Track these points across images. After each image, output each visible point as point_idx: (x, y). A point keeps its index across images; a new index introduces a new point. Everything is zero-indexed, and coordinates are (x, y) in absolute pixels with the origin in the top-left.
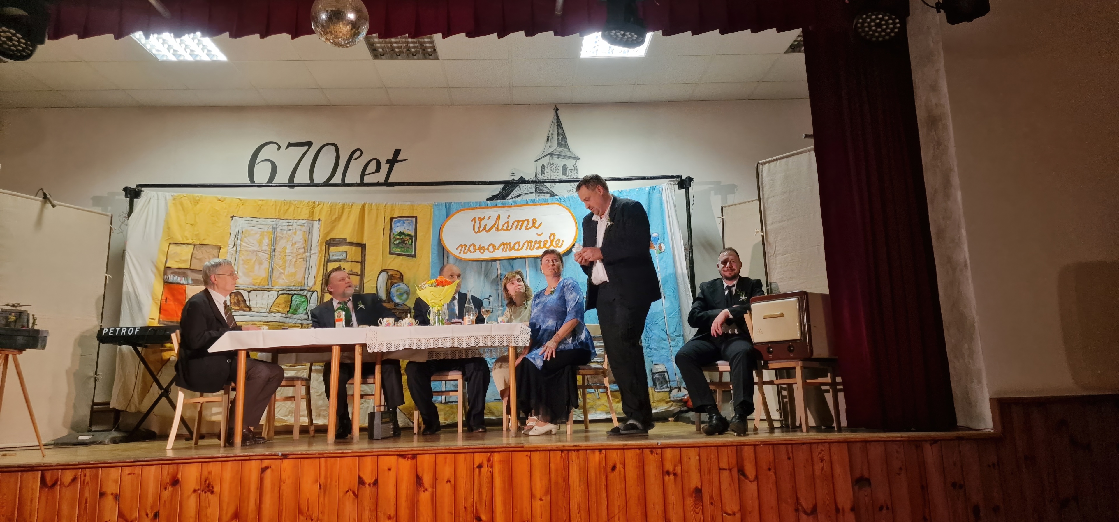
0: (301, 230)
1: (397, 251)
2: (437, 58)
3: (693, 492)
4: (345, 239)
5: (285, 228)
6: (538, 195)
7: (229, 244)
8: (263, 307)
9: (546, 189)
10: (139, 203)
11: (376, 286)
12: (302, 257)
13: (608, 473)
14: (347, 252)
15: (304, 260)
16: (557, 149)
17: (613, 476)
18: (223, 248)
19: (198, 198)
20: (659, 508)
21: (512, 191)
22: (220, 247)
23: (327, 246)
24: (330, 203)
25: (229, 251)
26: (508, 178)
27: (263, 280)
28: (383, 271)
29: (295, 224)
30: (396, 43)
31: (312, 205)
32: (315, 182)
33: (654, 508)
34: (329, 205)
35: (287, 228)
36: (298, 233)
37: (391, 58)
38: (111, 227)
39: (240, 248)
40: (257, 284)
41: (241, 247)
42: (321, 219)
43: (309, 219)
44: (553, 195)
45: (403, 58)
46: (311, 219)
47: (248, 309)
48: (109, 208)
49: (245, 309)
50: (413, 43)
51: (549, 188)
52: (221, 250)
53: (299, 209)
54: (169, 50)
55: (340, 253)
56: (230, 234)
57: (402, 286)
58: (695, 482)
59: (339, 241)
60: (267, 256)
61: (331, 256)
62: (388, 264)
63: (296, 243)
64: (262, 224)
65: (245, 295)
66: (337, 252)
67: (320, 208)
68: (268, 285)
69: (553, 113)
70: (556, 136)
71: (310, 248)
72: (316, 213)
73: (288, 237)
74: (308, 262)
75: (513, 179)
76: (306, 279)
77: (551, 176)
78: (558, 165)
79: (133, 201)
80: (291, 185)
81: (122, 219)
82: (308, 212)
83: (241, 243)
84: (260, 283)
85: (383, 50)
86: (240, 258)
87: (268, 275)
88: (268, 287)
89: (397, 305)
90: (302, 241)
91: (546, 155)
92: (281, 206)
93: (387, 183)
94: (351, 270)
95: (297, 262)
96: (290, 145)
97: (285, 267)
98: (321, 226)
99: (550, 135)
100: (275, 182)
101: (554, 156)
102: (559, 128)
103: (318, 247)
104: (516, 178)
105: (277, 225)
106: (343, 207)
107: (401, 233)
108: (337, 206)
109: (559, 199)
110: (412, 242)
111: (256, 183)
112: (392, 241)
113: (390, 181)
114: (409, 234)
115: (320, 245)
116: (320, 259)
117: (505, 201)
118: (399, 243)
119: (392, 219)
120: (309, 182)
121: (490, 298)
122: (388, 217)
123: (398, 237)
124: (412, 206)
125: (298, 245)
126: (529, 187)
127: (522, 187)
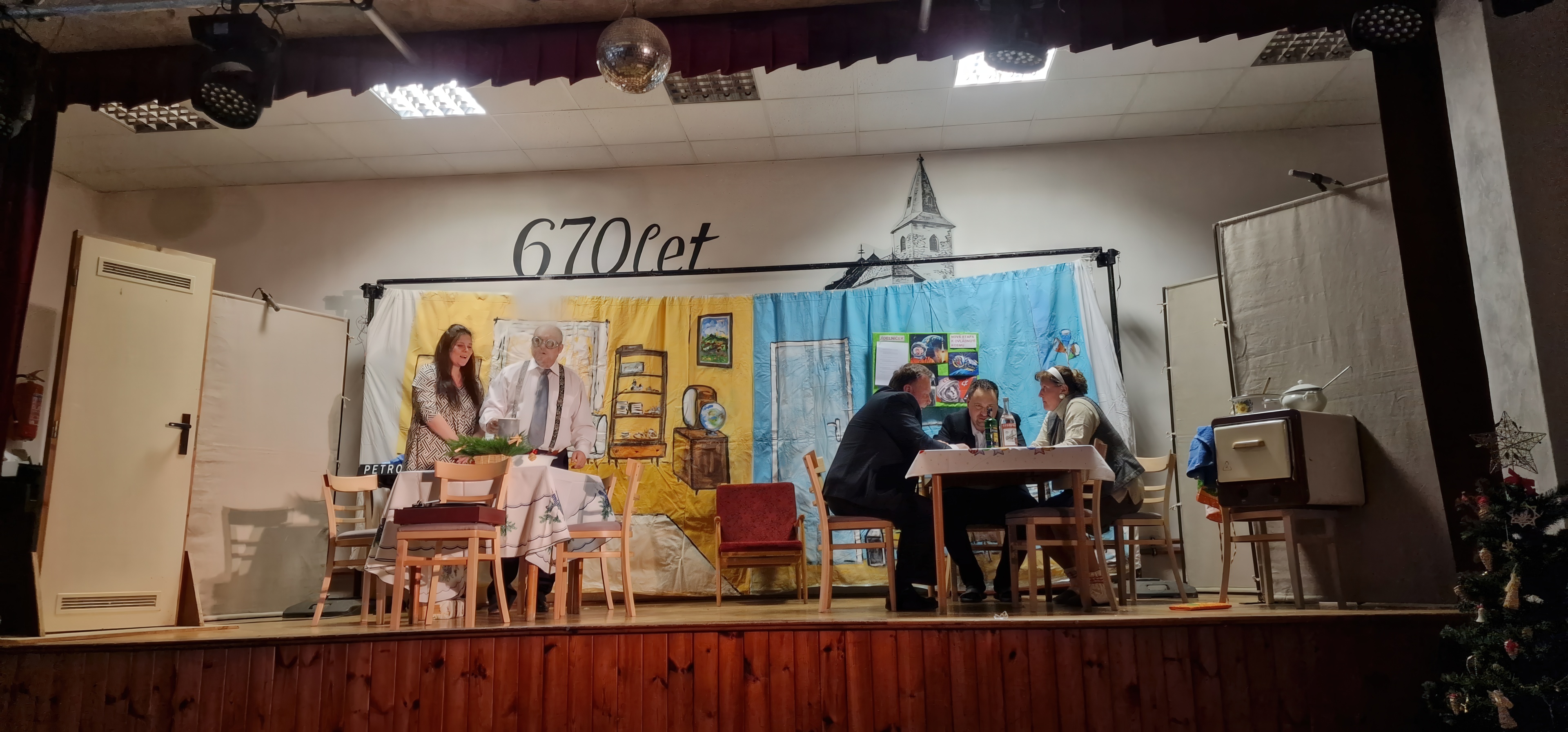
0: (584, 335)
1: (708, 361)
2: (757, 98)
3: (1126, 691)
4: (641, 346)
6: (896, 279)
7: (493, 355)
9: (907, 270)
10: (381, 305)
11: (682, 406)
13: (1005, 663)
14: (643, 363)
15: (588, 375)
16: (923, 215)
17: (1012, 668)
19: (452, 296)
21: (860, 275)
23: (618, 355)
24: (620, 299)
25: (493, 364)
26: (853, 258)
28: (690, 387)
29: (576, 328)
30: (702, 80)
31: (597, 302)
32: (600, 272)
33: (1071, 716)
34: (618, 301)
36: (580, 339)
37: (697, 101)
38: (348, 336)
42: (609, 320)
43: (593, 320)
44: (918, 279)
45: (712, 101)
46: (596, 320)
48: (346, 311)
50: (725, 79)
51: (912, 269)
53: (581, 307)
54: (414, 105)
55: (635, 364)
56: (494, 342)
57: (716, 406)
58: (1128, 675)
59: (633, 348)
61: (623, 369)
62: (696, 379)
63: (577, 352)
66: (631, 362)
67: (607, 306)
69: (916, 164)
70: (921, 196)
71: (596, 359)
72: (603, 312)
74: (593, 378)
75: (862, 259)
77: (914, 252)
78: (924, 237)
79: (374, 301)
80: (569, 275)
81: (361, 326)
82: (592, 311)
83: (508, 354)
85: (686, 91)
89: (709, 432)
90: (586, 350)
91: (907, 224)
92: (559, 303)
93: (691, 271)
94: (650, 387)
96: (567, 222)
98: (610, 329)
99: (912, 195)
100: (550, 271)
101: (918, 224)
102: (925, 185)
103: (607, 358)
104: (866, 257)
106: (638, 304)
107: (712, 337)
108: (630, 302)
109: (929, 286)
110: (727, 348)
111: (524, 275)
112: (700, 348)
113: (696, 268)
114: (723, 337)
115: (609, 355)
116: (609, 374)
117: (851, 290)
118: (710, 349)
119: (700, 318)
120: (592, 271)
121: (837, 422)
122: (694, 315)
123: (709, 342)
124: (726, 300)
125: (581, 355)
126: (883, 269)
127: (874, 270)
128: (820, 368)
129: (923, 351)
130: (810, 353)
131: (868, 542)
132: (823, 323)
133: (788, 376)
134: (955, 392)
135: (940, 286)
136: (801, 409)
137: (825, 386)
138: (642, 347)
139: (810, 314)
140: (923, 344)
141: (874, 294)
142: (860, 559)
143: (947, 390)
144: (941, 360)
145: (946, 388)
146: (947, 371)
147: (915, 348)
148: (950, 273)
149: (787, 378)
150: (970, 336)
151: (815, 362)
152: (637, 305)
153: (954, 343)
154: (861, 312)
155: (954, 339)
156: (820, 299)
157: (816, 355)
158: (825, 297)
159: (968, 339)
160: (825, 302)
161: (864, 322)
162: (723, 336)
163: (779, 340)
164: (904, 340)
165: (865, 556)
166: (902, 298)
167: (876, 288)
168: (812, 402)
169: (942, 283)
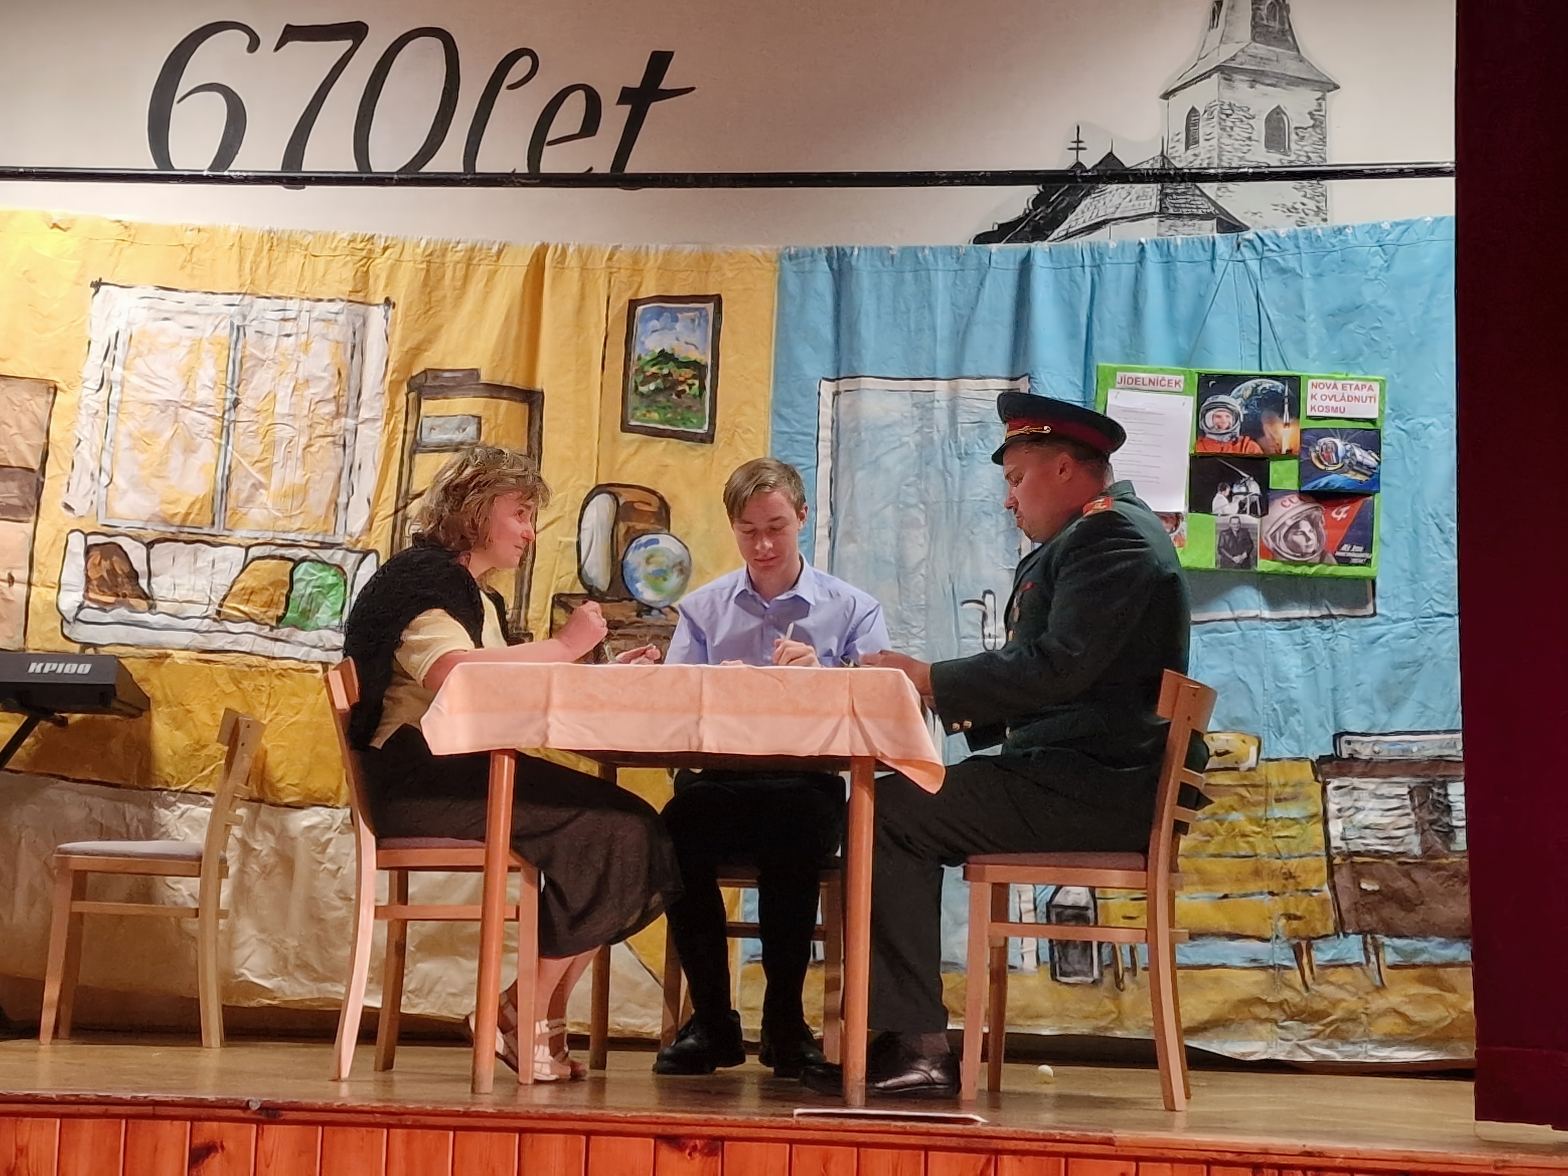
0: (324, 337)
1: (652, 422)
4: (474, 373)
5: (272, 327)
6: (1169, 222)
7: (87, 380)
8: (194, 599)
9: (1200, 201)
11: (575, 540)
12: (329, 431)
14: (480, 418)
15: (334, 443)
16: (1251, 51)
18: (62, 391)
21: (1072, 207)
22: (56, 389)
23: (412, 395)
24: (423, 244)
25: (86, 401)
26: (1059, 161)
27: (197, 506)
28: (599, 489)
29: (305, 316)
31: (362, 249)
32: (374, 170)
34: (420, 251)
35: (280, 329)
36: (316, 346)
39: (122, 391)
40: (177, 521)
41: (125, 390)
42: (393, 300)
43: (351, 298)
44: (1229, 225)
46: (359, 298)
47: (143, 604)
49: (133, 601)
51: (1213, 197)
52: (57, 397)
53: (321, 263)
55: (455, 422)
56: (89, 343)
57: (665, 541)
59: (454, 377)
60: (212, 424)
61: (425, 432)
62: (617, 467)
63: (307, 381)
64: (196, 313)
65: (136, 554)
66: (446, 416)
67: (390, 261)
68: (213, 523)
70: (1249, 0)
71: (355, 401)
72: (378, 277)
73: (282, 359)
74: (347, 451)
75: (1079, 165)
76: (341, 508)
77: (1221, 150)
78: (1251, 112)
80: (292, 174)
82: (348, 273)
83: (123, 377)
84: (188, 514)
86: (122, 429)
87: (214, 490)
88: (213, 532)
89: (646, 609)
90: (329, 376)
92: (260, 250)
93: (622, 178)
95: (313, 449)
96: (291, 33)
97: (271, 465)
98: (394, 324)
101: (1236, 77)
103: (383, 400)
104: (1090, 160)
105: (245, 317)
106: (470, 259)
107: (664, 357)
108: (449, 254)
109: (1258, 243)
110: (702, 388)
111: (172, 169)
112: (632, 385)
113: (632, 167)
114: (693, 359)
115: (390, 390)
116: (389, 442)
117: (1045, 244)
118: (657, 391)
119: (633, 304)
120: (354, 168)
121: (989, 599)
122: (619, 297)
123: (654, 370)
124: (705, 261)
125: (316, 390)
126: (1133, 196)
127: (1109, 197)
128: (948, 452)
129: (1231, 420)
130: (925, 409)
131: (1053, 918)
132: (965, 332)
133: (862, 468)
134: (1312, 536)
135: (1289, 245)
136: (892, 560)
137: (961, 501)
138: (479, 377)
139: (931, 308)
140: (1234, 400)
141: (1108, 260)
142: (1030, 962)
143: (1291, 528)
144: (1279, 445)
145: (1290, 523)
146: (1296, 476)
147: (1211, 413)
148: (1317, 214)
149: (860, 475)
150: (1363, 386)
151: (936, 438)
152: (469, 262)
153: (1318, 402)
154: (1069, 307)
155: (1319, 392)
156: (957, 267)
157: (941, 417)
158: (972, 262)
159: (1358, 393)
160: (971, 277)
161: (1073, 336)
162: (694, 355)
163: (842, 375)
164: (1181, 390)
165: (1045, 956)
166: (1186, 276)
167: (1112, 245)
168: (922, 541)
169: (1296, 237)
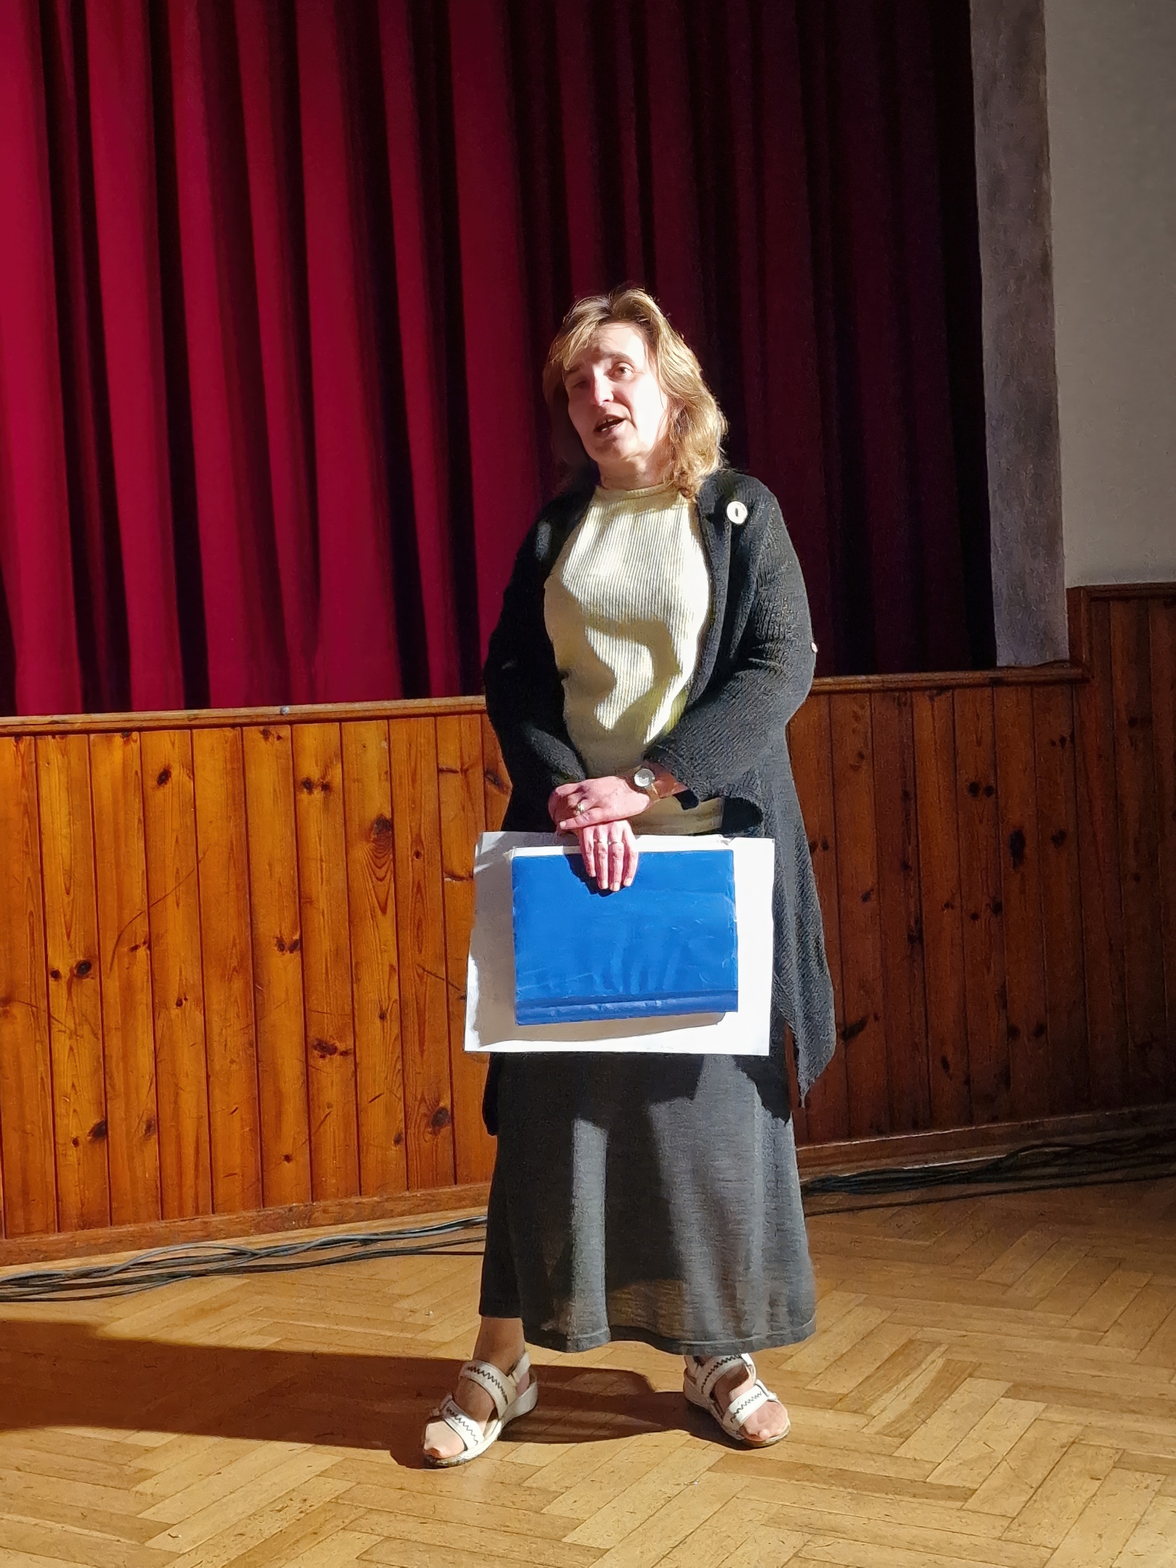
3: (371, 829)
13: (149, 791)
17: (161, 796)
20: (283, 871)
33: (270, 870)
58: (376, 803)
